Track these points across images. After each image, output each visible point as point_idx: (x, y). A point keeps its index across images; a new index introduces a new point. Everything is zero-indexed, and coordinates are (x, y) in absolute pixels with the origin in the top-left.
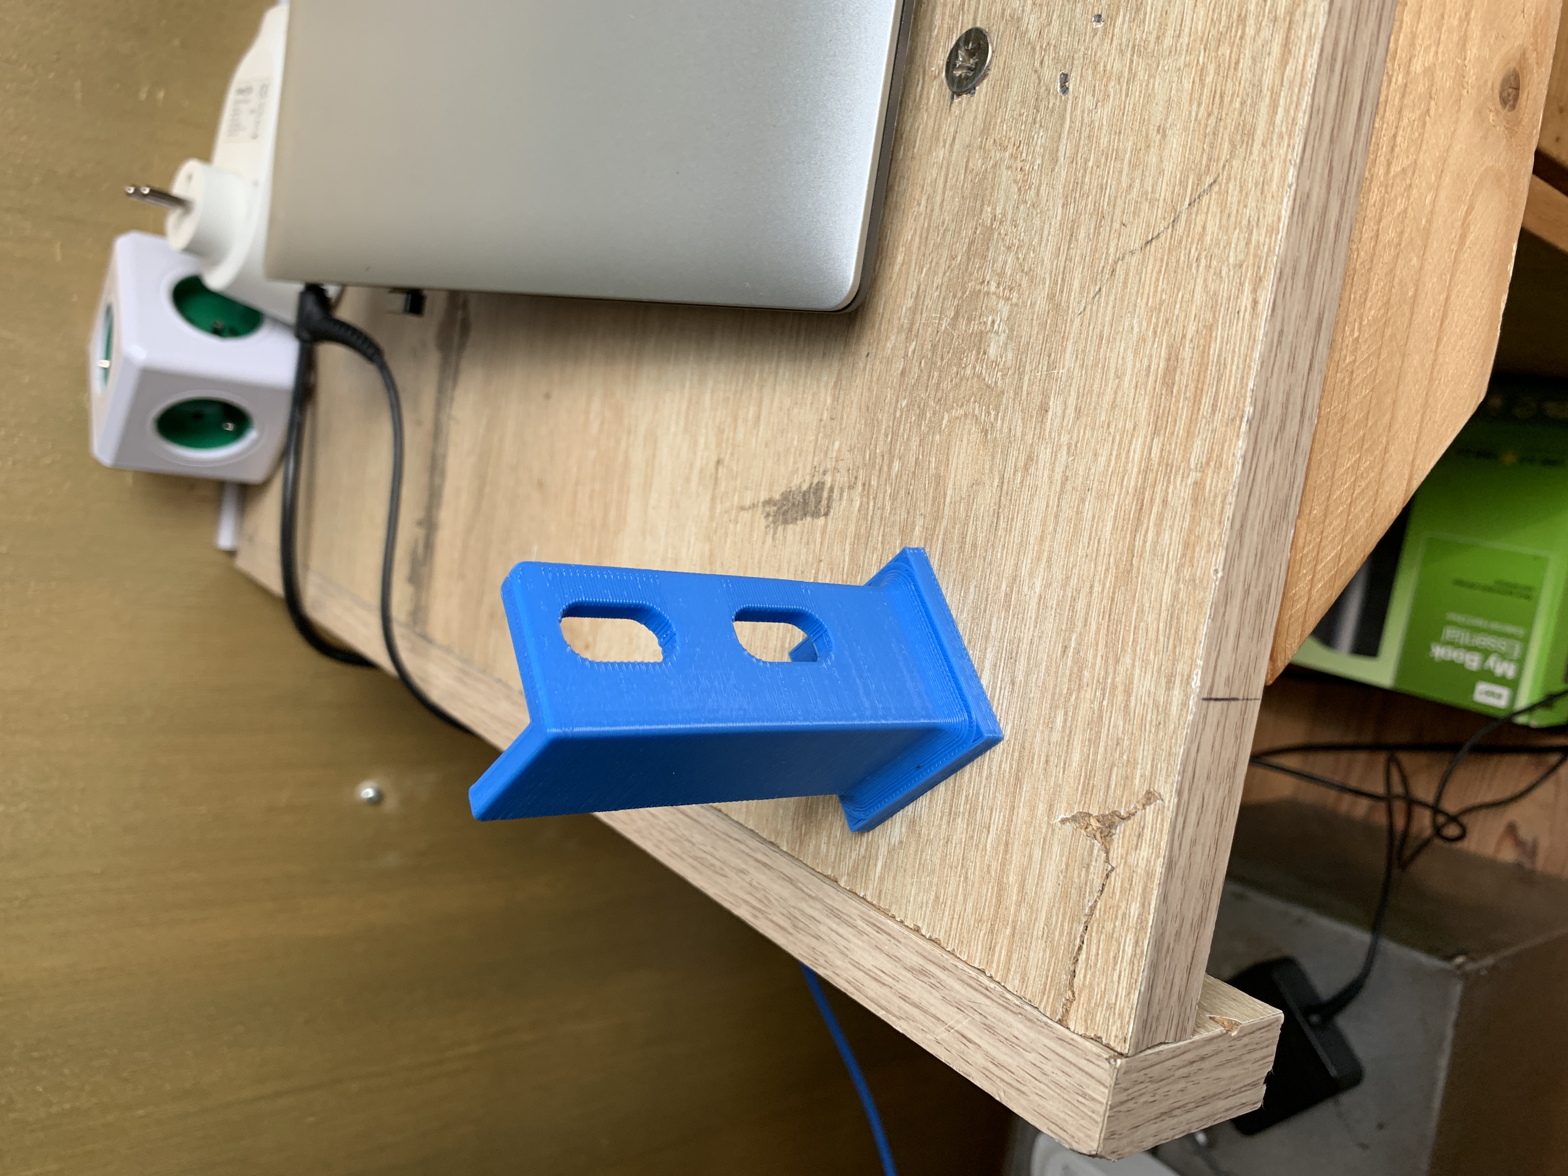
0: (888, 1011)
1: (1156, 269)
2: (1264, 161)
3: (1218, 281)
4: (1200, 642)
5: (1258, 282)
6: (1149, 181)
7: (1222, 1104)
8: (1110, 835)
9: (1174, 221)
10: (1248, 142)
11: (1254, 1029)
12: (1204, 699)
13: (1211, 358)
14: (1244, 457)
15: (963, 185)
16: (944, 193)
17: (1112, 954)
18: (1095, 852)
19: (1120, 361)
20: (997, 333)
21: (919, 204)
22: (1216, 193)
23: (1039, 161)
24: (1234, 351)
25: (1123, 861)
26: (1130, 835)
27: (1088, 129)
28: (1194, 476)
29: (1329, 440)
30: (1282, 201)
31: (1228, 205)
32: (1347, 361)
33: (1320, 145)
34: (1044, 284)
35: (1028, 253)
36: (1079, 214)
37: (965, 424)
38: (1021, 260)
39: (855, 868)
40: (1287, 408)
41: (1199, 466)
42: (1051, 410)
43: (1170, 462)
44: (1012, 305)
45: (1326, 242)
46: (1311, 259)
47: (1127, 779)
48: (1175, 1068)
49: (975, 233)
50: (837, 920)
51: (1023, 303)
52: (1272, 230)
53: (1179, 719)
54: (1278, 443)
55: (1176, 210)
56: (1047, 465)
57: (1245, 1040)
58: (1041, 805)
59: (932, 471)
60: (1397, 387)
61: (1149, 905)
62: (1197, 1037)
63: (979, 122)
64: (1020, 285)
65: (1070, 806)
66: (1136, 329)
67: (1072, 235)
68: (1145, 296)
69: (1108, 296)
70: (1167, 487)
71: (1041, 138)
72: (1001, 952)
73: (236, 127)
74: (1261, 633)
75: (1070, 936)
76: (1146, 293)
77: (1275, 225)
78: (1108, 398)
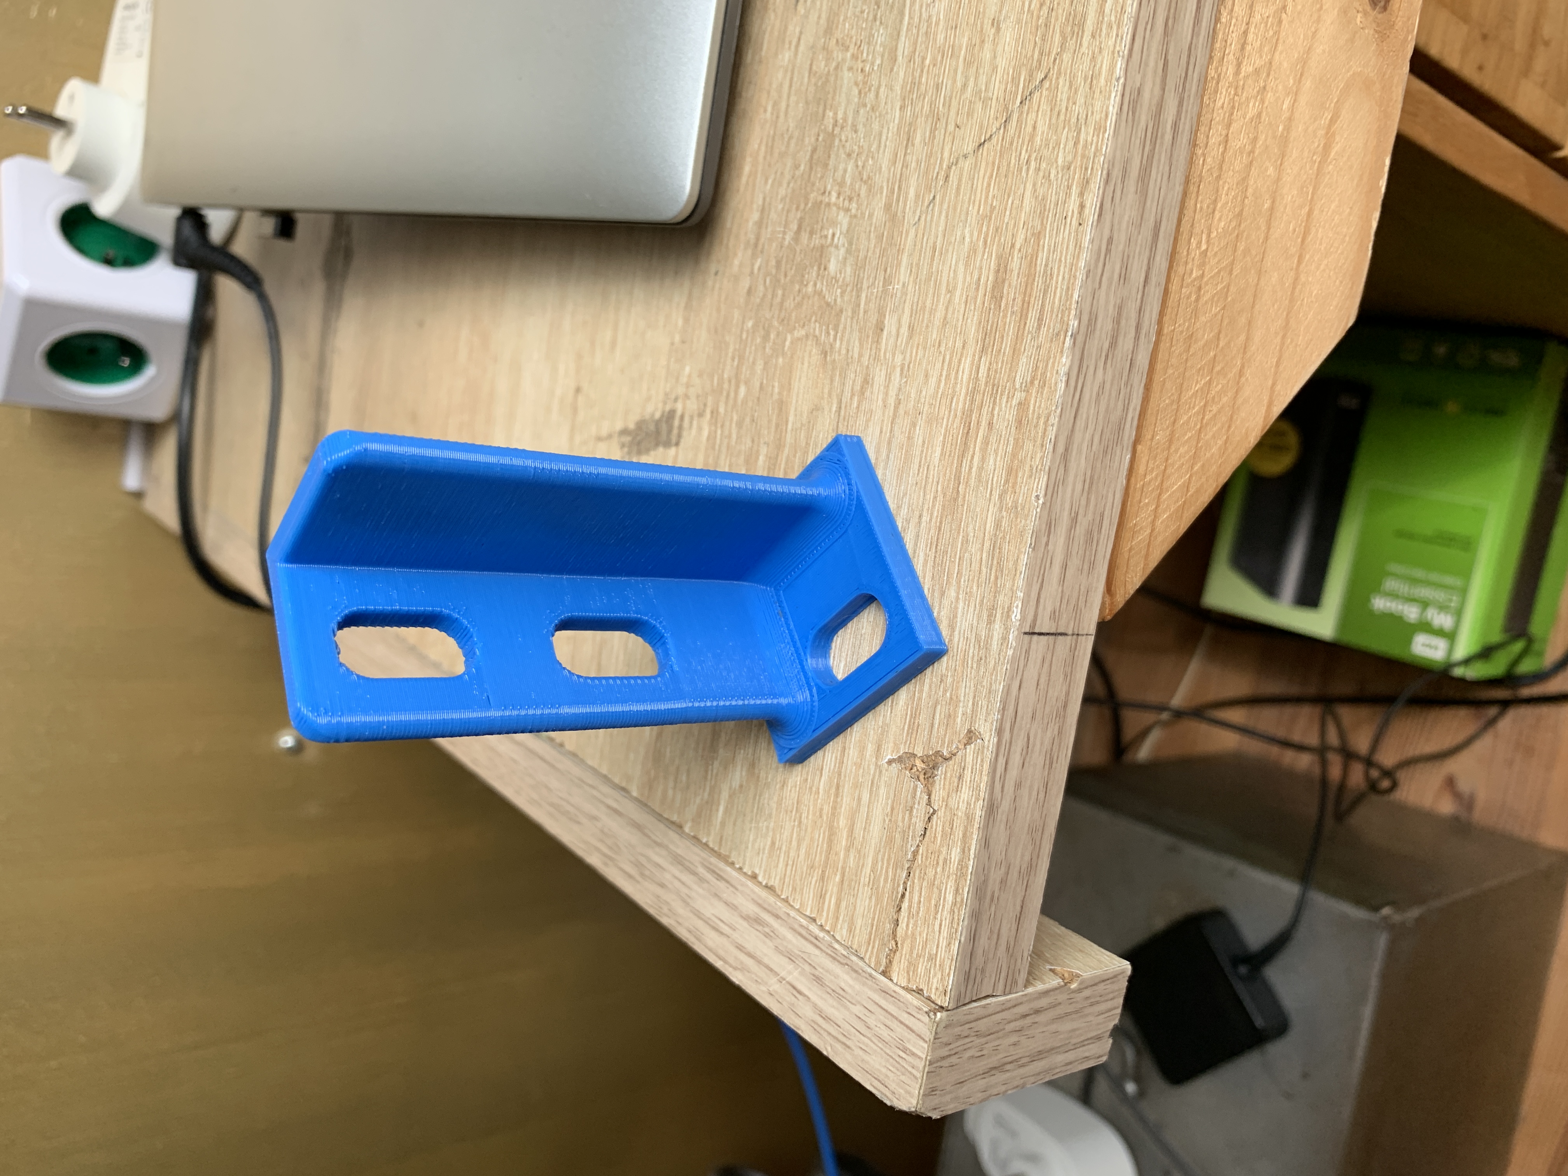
0: (725, 962)
1: (988, 174)
2: (1094, 53)
3: (1046, 185)
4: (1021, 573)
5: (1086, 183)
6: (983, 79)
7: (1060, 1059)
8: (933, 776)
9: (1005, 121)
10: (1078, 33)
11: (1097, 981)
12: (1025, 633)
13: (1038, 269)
14: (1068, 375)
15: (807, 89)
16: (789, 97)
17: (933, 902)
18: (918, 793)
19: (952, 275)
20: (837, 247)
21: (765, 111)
22: (1047, 89)
23: (878, 62)
24: (1060, 260)
25: (944, 803)
26: (951, 776)
27: (926, 24)
28: (1019, 396)
29: (1174, 361)
30: (1110, 96)
31: (1058, 103)
32: (1194, 275)
33: (1152, 36)
34: (882, 193)
35: (867, 160)
36: (915, 117)
37: (806, 346)
38: (860, 168)
39: (699, 815)
40: (1118, 323)
41: (1024, 385)
42: (886, 329)
43: (996, 382)
44: (851, 216)
45: (1162, 144)
46: (1144, 162)
47: (950, 717)
48: (1005, 1021)
49: (817, 139)
50: (680, 867)
51: (862, 213)
52: (1100, 128)
53: (999, 654)
54: (1109, 361)
55: (1008, 109)
56: (882, 388)
57: (1087, 993)
58: (870, 745)
59: (776, 397)
60: (1253, 307)
61: (969, 850)
62: (1030, 990)
63: (823, 21)
64: (859, 195)
65: (896, 747)
66: (967, 240)
67: (908, 140)
68: (977, 203)
69: (941, 204)
70: (993, 409)
71: (881, 36)
72: (831, 901)
73: (122, 45)
74: (1092, 565)
75: (894, 883)
76: (978, 199)
77: (1103, 122)
78: (939, 314)
